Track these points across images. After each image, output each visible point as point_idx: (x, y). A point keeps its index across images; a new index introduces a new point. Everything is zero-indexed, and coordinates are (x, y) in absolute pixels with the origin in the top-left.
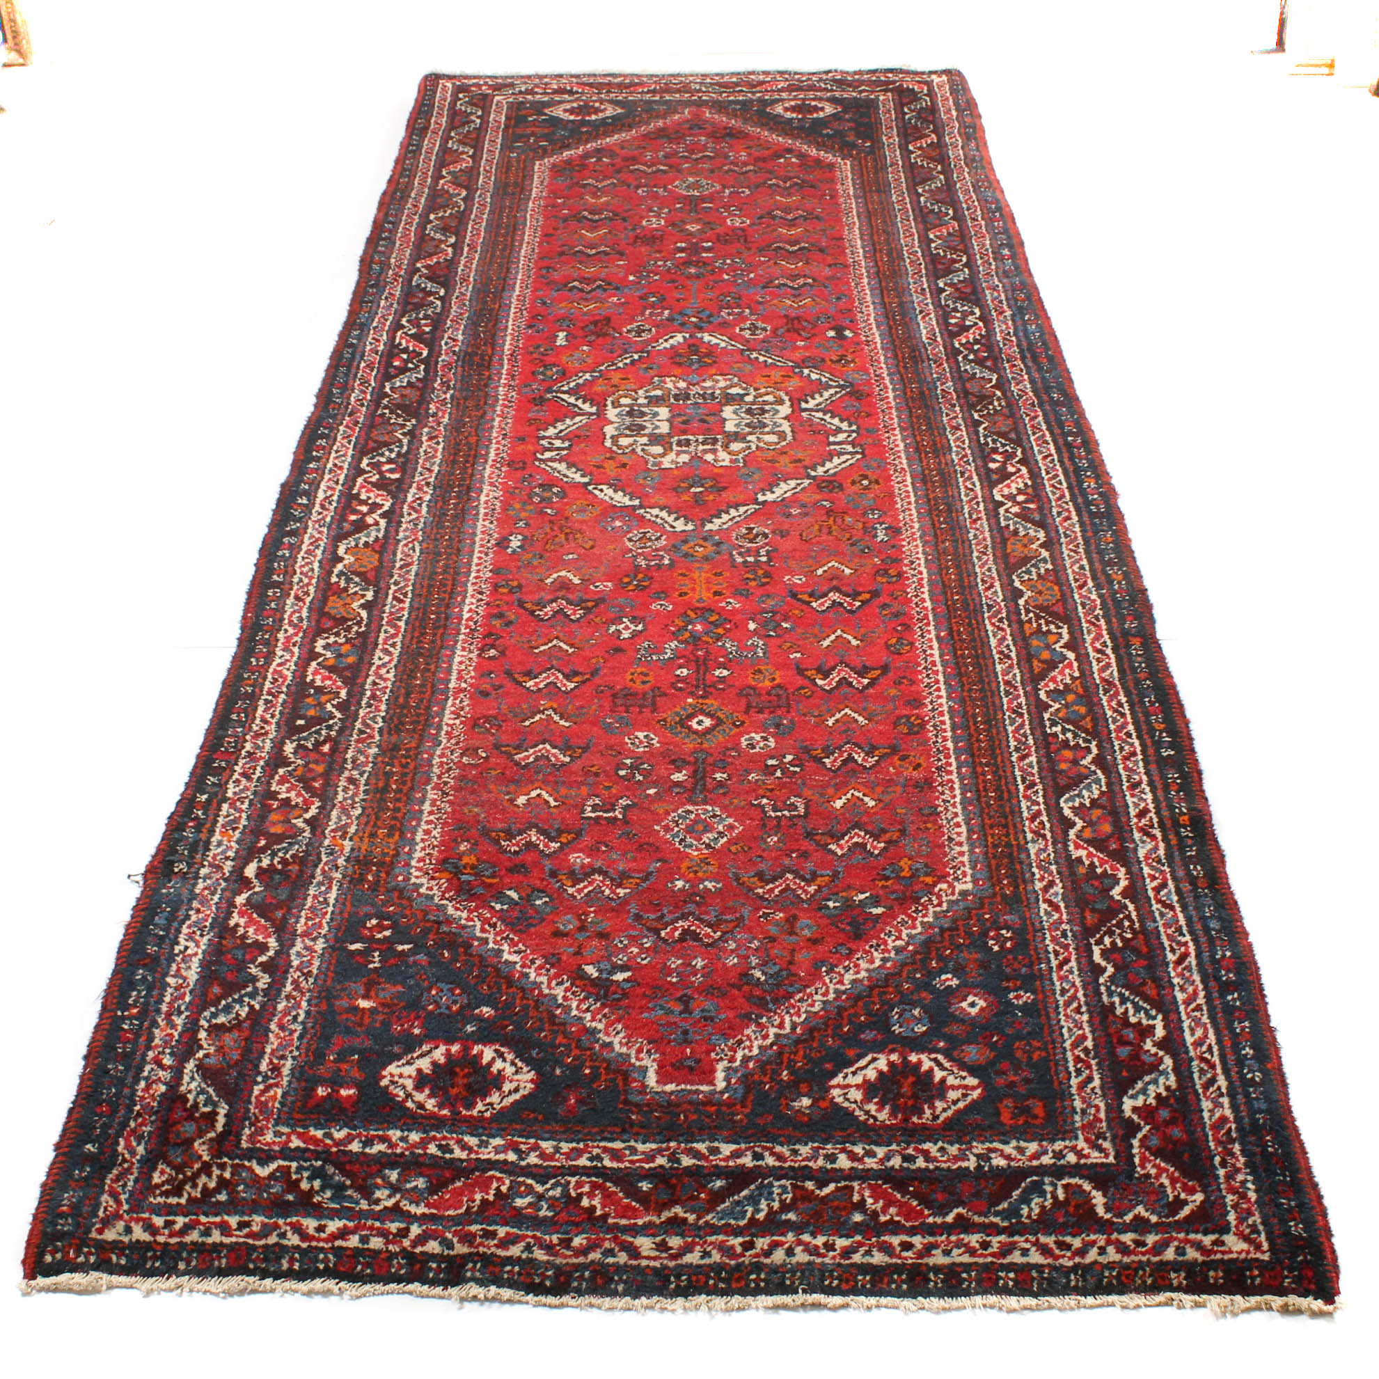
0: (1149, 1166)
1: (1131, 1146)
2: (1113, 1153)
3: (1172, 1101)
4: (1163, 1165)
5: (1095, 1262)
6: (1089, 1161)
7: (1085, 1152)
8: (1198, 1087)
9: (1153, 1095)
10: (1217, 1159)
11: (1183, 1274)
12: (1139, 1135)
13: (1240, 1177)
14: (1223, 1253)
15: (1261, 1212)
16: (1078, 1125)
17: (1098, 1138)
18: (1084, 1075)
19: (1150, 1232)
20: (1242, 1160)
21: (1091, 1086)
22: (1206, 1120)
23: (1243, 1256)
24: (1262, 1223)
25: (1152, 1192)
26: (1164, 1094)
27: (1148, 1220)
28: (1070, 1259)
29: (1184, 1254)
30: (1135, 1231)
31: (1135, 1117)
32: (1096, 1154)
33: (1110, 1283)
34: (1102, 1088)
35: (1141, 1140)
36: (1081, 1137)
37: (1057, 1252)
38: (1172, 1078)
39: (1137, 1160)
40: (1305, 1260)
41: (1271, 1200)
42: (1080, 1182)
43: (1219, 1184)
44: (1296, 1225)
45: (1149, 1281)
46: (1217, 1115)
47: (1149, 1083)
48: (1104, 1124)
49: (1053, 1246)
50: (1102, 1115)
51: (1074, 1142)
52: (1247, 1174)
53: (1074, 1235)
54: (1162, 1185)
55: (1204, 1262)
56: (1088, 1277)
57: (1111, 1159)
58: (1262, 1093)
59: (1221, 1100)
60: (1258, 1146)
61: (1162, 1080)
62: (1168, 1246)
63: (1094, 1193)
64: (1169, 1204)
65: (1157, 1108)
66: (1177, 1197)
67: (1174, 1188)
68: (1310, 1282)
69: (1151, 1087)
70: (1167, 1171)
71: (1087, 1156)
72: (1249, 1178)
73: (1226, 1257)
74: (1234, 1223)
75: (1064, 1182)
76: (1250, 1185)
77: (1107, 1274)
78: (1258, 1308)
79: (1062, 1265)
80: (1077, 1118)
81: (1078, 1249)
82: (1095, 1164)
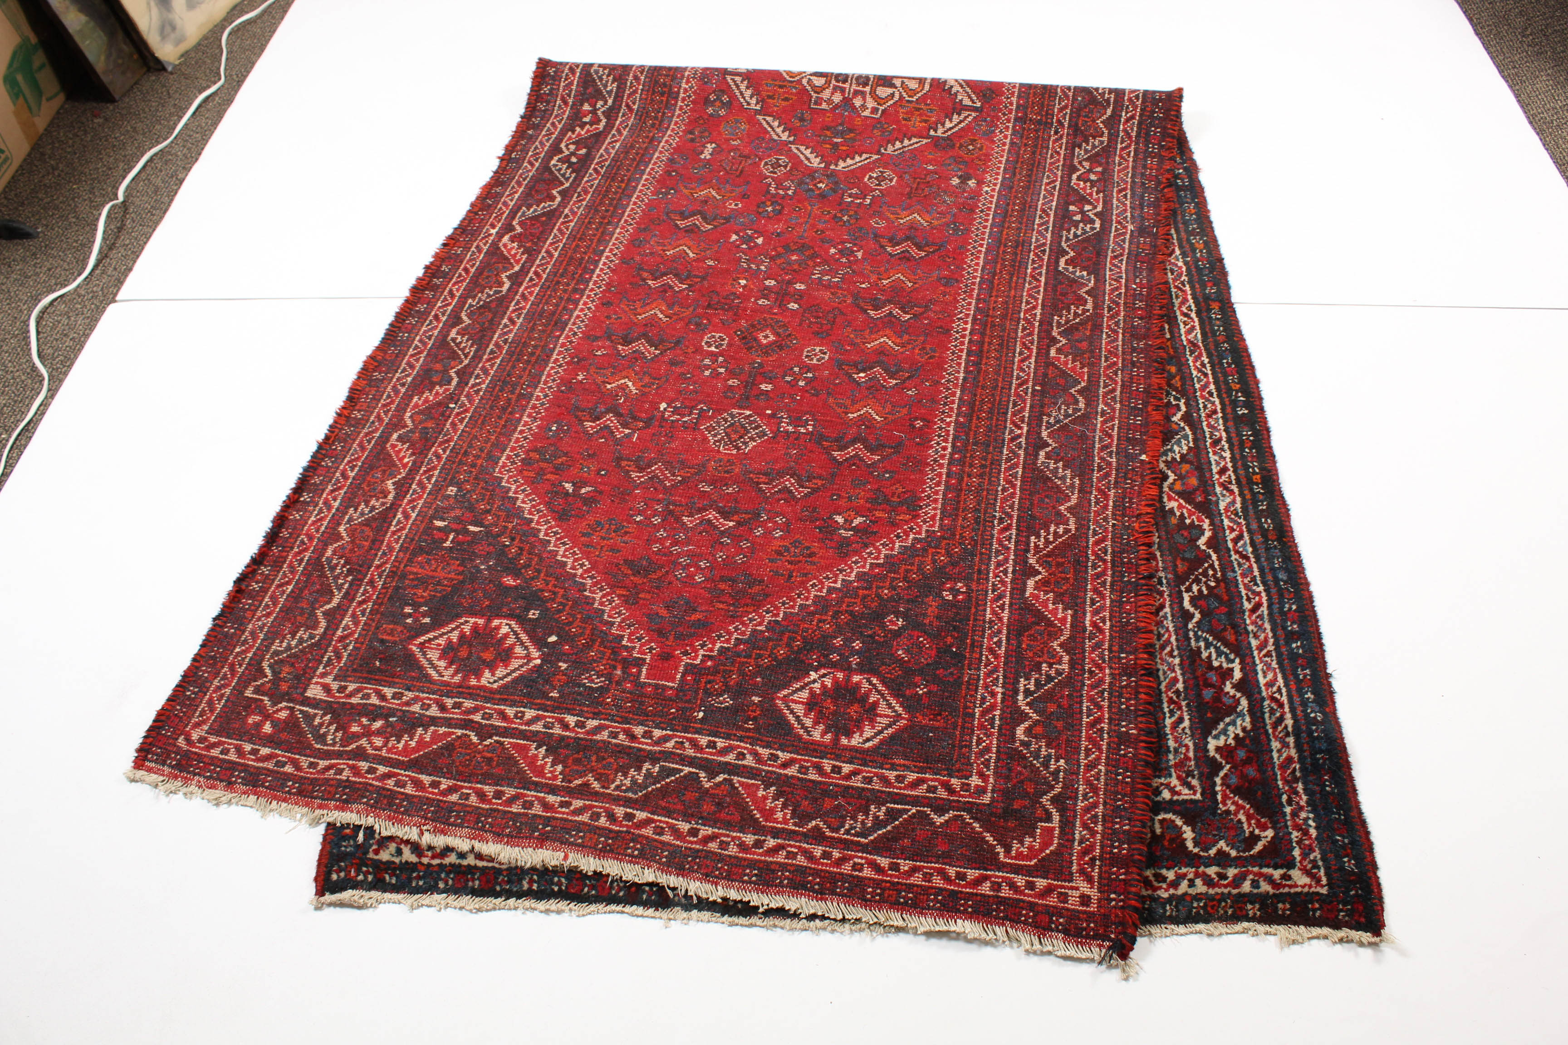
0: (1229, 802)
1: (1215, 784)
2: (1200, 791)
3: (1247, 742)
4: (1240, 802)
5: (1185, 894)
6: (1181, 798)
7: (1177, 789)
8: (1268, 727)
9: (1232, 735)
10: (1285, 798)
11: (1257, 906)
12: (1222, 774)
13: (1303, 815)
14: (1290, 886)
15: (1320, 849)
16: (1172, 763)
17: (1187, 776)
18: (1176, 716)
19: (1230, 866)
20: (1305, 798)
21: (1182, 726)
22: (1275, 760)
23: (1306, 889)
24: (1322, 859)
25: (1232, 828)
26: (1241, 734)
27: (1229, 855)
28: (1166, 890)
29: (1258, 887)
30: (1219, 865)
31: (1218, 756)
32: (1186, 791)
33: (1198, 913)
34: (1190, 728)
35: (1222, 778)
36: (1174, 774)
37: (1156, 884)
38: (1248, 719)
39: (1219, 797)
40: (1356, 895)
41: (1328, 836)
42: (1173, 817)
43: (1286, 821)
44: (1349, 861)
45: (1230, 912)
46: (1285, 755)
47: (1228, 724)
48: (1193, 763)
50: (1191, 754)
51: (1168, 780)
52: (1309, 812)
53: (1168, 869)
54: (1239, 821)
55: (1274, 894)
56: (1181, 908)
57: (1198, 796)
58: (1322, 732)
59: (1287, 739)
60: (1318, 785)
61: (1239, 722)
62: (1245, 879)
63: (1185, 828)
64: (1246, 840)
65: (1235, 748)
66: (1252, 833)
67: (1250, 825)
68: (1360, 916)
69: (1231, 728)
70: (1243, 807)
71: (1179, 793)
72: (1311, 815)
73: (1292, 891)
74: (1298, 859)
75: (1160, 817)
76: (1311, 822)
77: (1195, 905)
78: (1317, 938)
79: (1160, 897)
80: (1171, 757)
81: (1172, 881)
82: (1185, 802)
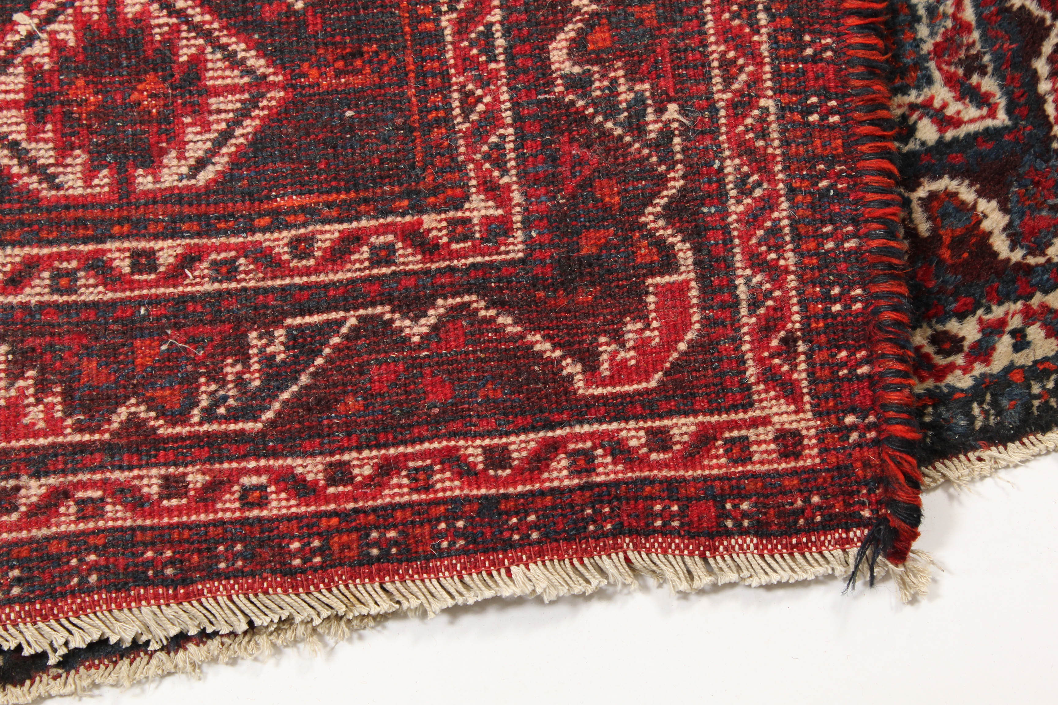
1: (1035, 78)
2: (1002, 102)
5: (1010, 368)
6: (962, 132)
7: (950, 111)
16: (927, 47)
17: (968, 73)
28: (966, 370)
32: (972, 112)
33: (1045, 407)
36: (937, 75)
37: (940, 361)
42: (953, 185)
48: (976, 35)
49: (929, 349)
50: (969, 15)
51: (927, 92)
53: (962, 316)
56: (1005, 403)
57: (1002, 118)
63: (983, 205)
71: (956, 122)
75: (922, 193)
77: (1036, 389)
79: (953, 389)
80: (923, 31)
81: (976, 345)
82: (973, 138)
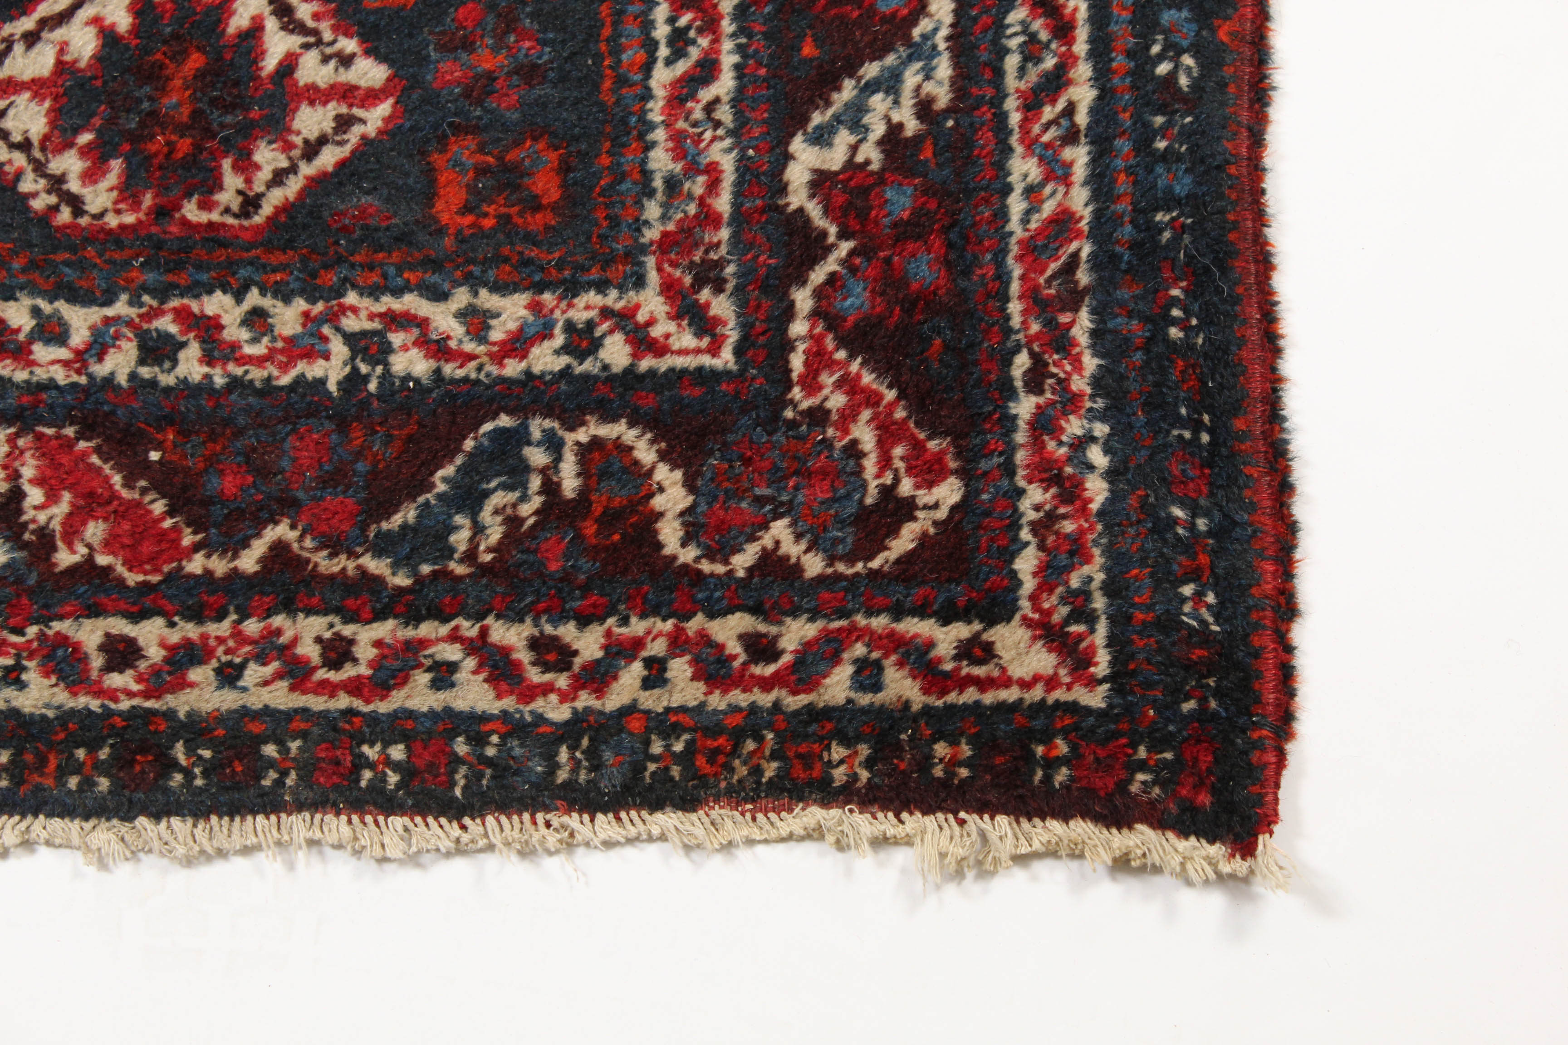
0: (828, 379)
1: (789, 313)
2: (733, 336)
3: (927, 153)
4: (867, 378)
5: (630, 710)
6: (664, 364)
7: (656, 332)
8: (1011, 104)
9: (879, 130)
10: (1022, 361)
11: (864, 750)
12: (818, 276)
13: (1074, 426)
14: (984, 684)
15: (1109, 551)
16: (651, 234)
17: (699, 283)
18: (694, 53)
19: (794, 613)
20: (1090, 363)
21: (706, 95)
22: (1014, 225)
23: (1037, 693)
24: (1108, 588)
25: (824, 473)
26: (912, 126)
27: (798, 569)
28: (565, 697)
29: (877, 687)
30: (756, 610)
31: (814, 210)
32: (688, 340)
33: (664, 776)
34: (737, 102)
35: (819, 293)
36: (653, 277)
37: (535, 676)
38: (944, 69)
39: (797, 362)
40: (1202, 715)
41: (1143, 505)
42: (629, 435)
43: (1010, 450)
44: (1198, 596)
45: (771, 769)
46: (1048, 208)
47: (871, 88)
48: (725, 234)
49: (524, 656)
50: (723, 203)
51: (632, 297)
52: (1093, 415)
53: (584, 621)
54: (854, 451)
55: (927, 710)
56: (608, 756)
57: (726, 358)
58: (1186, 134)
59: (1068, 153)
60: (1146, 319)
61: (911, 78)
62: (835, 659)
63: (663, 473)
64: (864, 515)
65: (881, 178)
66: (888, 492)
67: (885, 462)
68: (1198, 787)
69: (878, 102)
70: (872, 399)
71: (660, 349)
72: (1101, 429)
73: (988, 698)
74: (1029, 585)
75: (582, 436)
76: (1097, 456)
77: (657, 748)
78: (1051, 852)
79: (540, 719)
80: (652, 210)
81: (592, 667)
82: (678, 375)
